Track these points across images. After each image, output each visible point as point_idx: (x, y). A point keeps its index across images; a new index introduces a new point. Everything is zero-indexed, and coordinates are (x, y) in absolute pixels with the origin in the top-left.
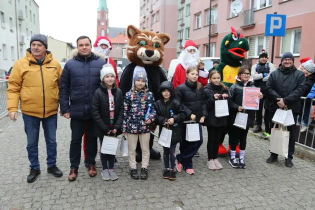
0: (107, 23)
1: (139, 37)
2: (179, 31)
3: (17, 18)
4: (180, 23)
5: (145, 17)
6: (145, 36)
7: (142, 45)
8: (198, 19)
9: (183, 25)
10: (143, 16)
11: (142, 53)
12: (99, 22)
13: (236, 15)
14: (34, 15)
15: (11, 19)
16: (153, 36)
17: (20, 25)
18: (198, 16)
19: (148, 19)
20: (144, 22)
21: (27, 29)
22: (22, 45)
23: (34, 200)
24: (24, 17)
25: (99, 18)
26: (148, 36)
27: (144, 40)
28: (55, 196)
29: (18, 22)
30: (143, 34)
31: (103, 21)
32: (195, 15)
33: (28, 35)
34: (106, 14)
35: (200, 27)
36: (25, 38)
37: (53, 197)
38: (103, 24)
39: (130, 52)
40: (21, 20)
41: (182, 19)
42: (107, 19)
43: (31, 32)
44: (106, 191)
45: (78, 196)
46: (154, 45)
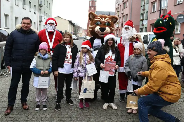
0: (95, 8)
1: (96, 19)
2: (141, 14)
3: (39, 5)
4: (142, 8)
5: (119, 5)
6: (100, 19)
7: (98, 25)
8: (154, 6)
9: (144, 10)
10: (118, 4)
11: (97, 30)
12: (90, 8)
13: (181, 3)
14: (49, 3)
15: (35, 6)
16: (105, 18)
17: (40, 9)
18: (155, 3)
19: (121, 6)
20: (118, 8)
21: (44, 12)
22: (40, 22)
23: (15, 120)
24: (43, 5)
25: (90, 5)
26: (102, 18)
27: (99, 21)
28: (28, 118)
29: (39, 8)
30: (99, 17)
31: (93, 7)
32: (152, 3)
33: (45, 15)
34: (95, 2)
35: (155, 11)
36: (43, 18)
37: (27, 119)
38: (92, 9)
39: (91, 29)
40: (41, 6)
41: (144, 6)
42: (95, 5)
43: (47, 14)
44: (60, 119)
45: (42, 120)
46: (106, 24)
